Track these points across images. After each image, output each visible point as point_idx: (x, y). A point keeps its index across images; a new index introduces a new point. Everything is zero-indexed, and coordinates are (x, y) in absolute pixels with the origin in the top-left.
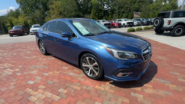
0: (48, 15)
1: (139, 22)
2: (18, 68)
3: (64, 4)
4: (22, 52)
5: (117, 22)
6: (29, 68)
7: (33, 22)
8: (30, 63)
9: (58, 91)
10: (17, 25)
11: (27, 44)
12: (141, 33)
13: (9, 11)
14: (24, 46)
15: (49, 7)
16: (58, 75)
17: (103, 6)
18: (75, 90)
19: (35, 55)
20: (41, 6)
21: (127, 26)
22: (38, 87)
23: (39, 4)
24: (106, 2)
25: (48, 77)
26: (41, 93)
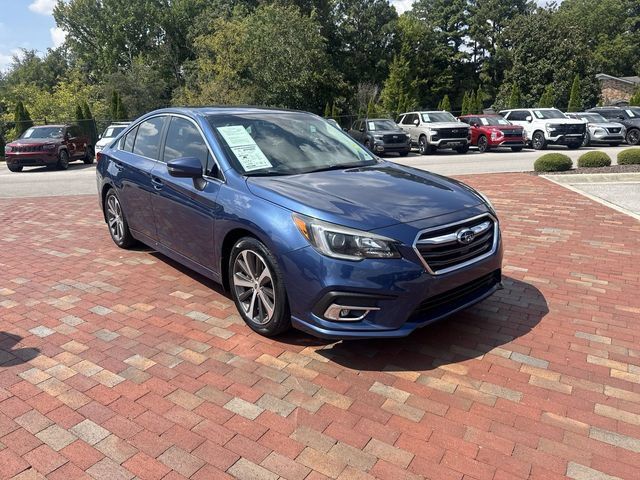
0: (188, 79)
1: (619, 125)
2: (10, 285)
3: (263, 31)
4: (40, 231)
5: (503, 122)
6: (49, 289)
7: (115, 110)
8: (58, 272)
9: (126, 361)
10: (46, 123)
11: (68, 203)
12: (595, 180)
13: (21, 56)
14: (53, 212)
15: (195, 45)
16: (146, 315)
17: (452, 43)
18: (186, 362)
19: (83, 245)
20: (159, 42)
21: (551, 142)
22: (62, 346)
23: (152, 29)
24: (467, 27)
25: (106, 319)
26: (65, 364)
